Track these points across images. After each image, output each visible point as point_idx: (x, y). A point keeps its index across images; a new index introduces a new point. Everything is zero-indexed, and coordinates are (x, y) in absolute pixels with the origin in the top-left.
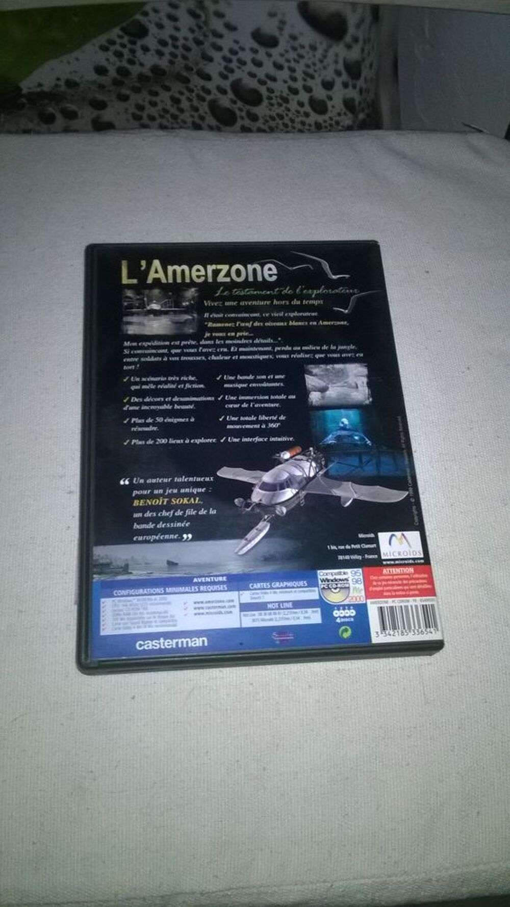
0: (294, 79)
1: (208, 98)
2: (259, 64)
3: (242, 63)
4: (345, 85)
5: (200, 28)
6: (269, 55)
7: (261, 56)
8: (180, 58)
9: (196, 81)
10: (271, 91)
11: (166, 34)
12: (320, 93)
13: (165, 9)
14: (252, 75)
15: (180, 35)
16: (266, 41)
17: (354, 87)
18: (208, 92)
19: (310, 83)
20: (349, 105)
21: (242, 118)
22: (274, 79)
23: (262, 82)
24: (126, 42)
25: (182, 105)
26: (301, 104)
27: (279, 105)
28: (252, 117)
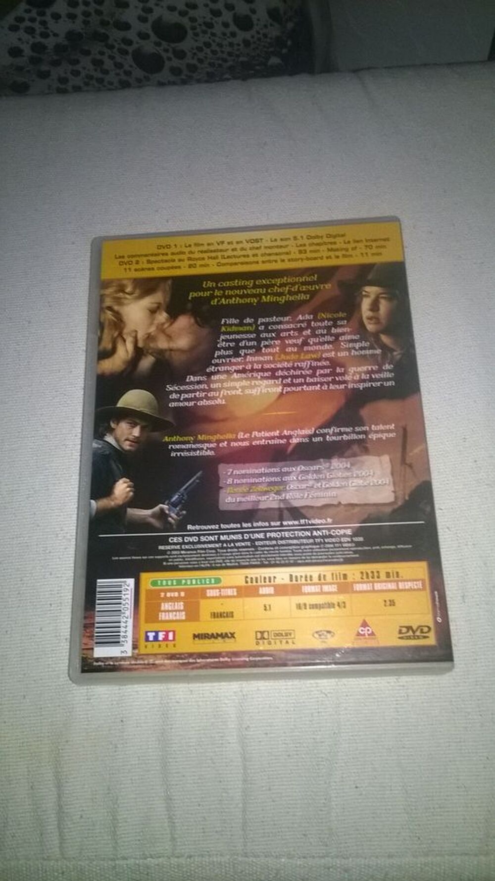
1: (130, 49)
8: (93, 15)
10: (193, 20)
12: (243, 8)
14: (172, 8)
18: (130, 43)
20: (273, 15)
22: (194, 6)
23: (183, 14)
24: (34, 14)
25: (105, 67)
26: (226, 25)
27: (205, 32)
28: (181, 55)
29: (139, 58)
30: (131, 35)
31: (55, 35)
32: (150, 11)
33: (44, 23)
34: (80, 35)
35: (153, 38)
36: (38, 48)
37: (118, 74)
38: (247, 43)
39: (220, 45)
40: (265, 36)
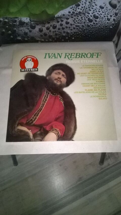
0: (105, 15)
1: (88, 17)
2: (99, 12)
3: (96, 11)
4: (114, 16)
5: (90, 5)
6: (102, 10)
7: (100, 10)
8: (85, 10)
9: (87, 14)
10: (100, 16)
11: (83, 6)
12: (109, 17)
13: (84, 1)
14: (98, 14)
15: (86, 6)
16: (102, 7)
17: (116, 17)
18: (89, 16)
19: (108, 15)
20: (114, 20)
21: (94, 21)
22: (102, 14)
23: (99, 15)
24: (75, 7)
25: (83, 19)
26: (105, 19)
27: (101, 19)
28: (96, 21)
29: (89, 19)
30: (89, 15)
31: (77, 11)
32: (94, 13)
33: (76, 9)
34: (81, 13)
35: (93, 17)
36: (73, 13)
37: (84, 21)
38: (108, 23)
39: (103, 22)
40: (111, 23)
